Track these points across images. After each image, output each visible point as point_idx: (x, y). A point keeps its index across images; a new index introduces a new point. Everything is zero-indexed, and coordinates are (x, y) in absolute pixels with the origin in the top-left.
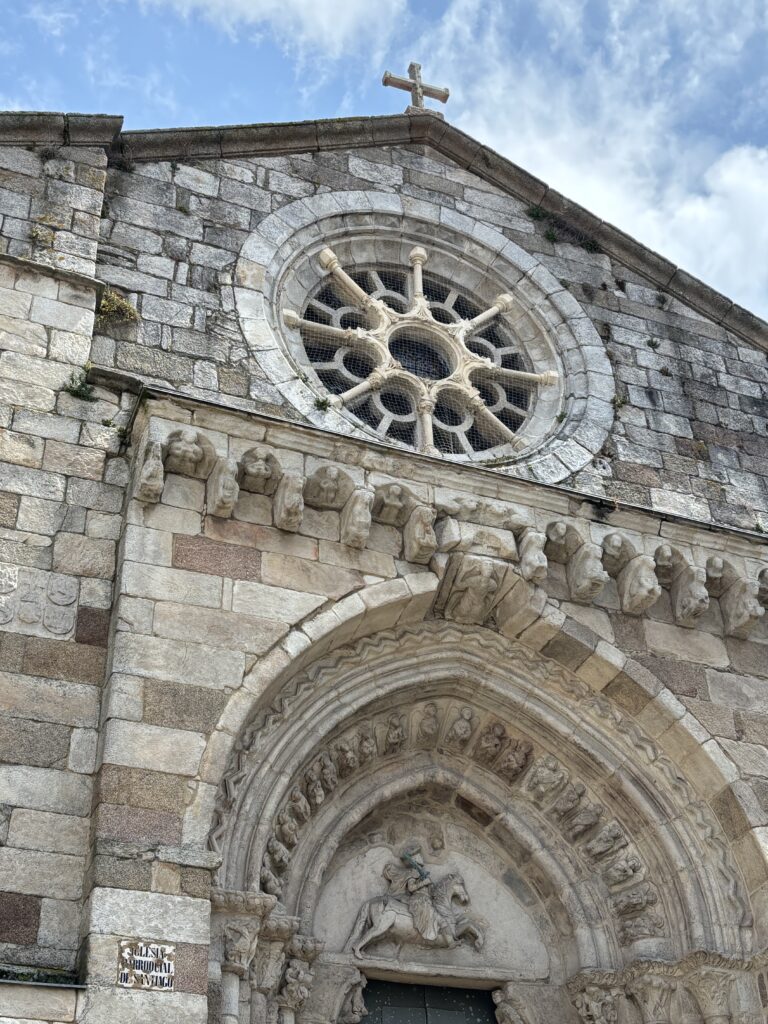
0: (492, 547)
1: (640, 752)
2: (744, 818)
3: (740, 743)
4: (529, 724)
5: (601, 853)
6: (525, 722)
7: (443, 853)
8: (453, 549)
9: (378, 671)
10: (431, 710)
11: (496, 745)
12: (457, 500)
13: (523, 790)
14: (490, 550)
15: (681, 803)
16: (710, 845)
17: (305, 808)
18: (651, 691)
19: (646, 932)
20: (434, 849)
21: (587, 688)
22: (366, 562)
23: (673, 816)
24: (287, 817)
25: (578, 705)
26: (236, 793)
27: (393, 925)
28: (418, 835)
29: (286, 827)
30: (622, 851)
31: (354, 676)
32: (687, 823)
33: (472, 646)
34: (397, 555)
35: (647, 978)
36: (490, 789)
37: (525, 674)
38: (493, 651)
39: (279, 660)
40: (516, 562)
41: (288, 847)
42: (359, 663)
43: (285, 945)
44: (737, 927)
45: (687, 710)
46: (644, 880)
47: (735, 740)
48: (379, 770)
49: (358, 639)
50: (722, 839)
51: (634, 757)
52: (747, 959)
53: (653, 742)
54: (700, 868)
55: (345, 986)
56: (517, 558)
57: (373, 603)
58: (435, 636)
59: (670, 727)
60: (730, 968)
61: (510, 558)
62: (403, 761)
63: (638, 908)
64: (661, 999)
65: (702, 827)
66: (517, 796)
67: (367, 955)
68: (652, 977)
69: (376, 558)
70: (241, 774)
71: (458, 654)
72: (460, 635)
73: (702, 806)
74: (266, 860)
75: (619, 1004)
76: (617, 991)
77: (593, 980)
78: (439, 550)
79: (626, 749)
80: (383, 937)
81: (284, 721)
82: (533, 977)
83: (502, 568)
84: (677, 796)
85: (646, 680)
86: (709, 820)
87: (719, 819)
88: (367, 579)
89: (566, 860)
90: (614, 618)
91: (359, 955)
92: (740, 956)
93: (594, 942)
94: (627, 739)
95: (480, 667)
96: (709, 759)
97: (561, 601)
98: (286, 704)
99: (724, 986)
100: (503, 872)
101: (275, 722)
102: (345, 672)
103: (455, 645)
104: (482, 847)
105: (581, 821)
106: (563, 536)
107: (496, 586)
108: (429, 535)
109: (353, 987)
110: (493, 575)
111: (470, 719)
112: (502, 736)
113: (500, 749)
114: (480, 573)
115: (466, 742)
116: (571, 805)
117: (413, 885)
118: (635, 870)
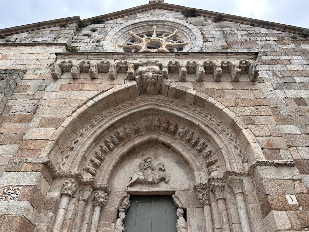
0: (153, 71)
1: (207, 118)
2: (238, 127)
3: (237, 107)
4: (174, 117)
5: (200, 149)
6: (173, 117)
7: (158, 158)
8: (141, 73)
9: (126, 110)
10: (147, 119)
11: (166, 125)
12: (141, 61)
13: (177, 137)
14: (152, 72)
15: (220, 129)
16: (231, 139)
17: (106, 149)
18: (205, 98)
19: (214, 169)
20: (156, 157)
21: (189, 104)
22: (115, 82)
23: (218, 133)
24: (98, 151)
25: (187, 109)
26: (75, 145)
27: (138, 179)
28: (151, 154)
29: (98, 154)
30: (206, 147)
31: (118, 112)
32: (223, 134)
33: (155, 100)
34: (126, 79)
35: (213, 183)
36: (169, 138)
37: (171, 104)
38: (161, 100)
39: (84, 108)
40: (161, 74)
41: (102, 160)
42: (119, 109)
43: (91, 186)
44: (241, 162)
45: (217, 101)
46: (214, 154)
47: (235, 107)
48: (134, 138)
49: (119, 103)
50: (235, 137)
51: (205, 119)
52: (246, 172)
53: (210, 114)
54: (228, 147)
55: (121, 197)
56: (161, 72)
57: (116, 90)
58: (142, 99)
59: (213, 108)
60: (240, 176)
61: (158, 73)
62: (142, 135)
63: (212, 163)
64: (219, 190)
65: (228, 134)
66: (176, 139)
67: (130, 188)
68: (215, 183)
69: (119, 80)
70: (76, 140)
71: (150, 103)
72: (150, 98)
73: (228, 129)
74: (89, 163)
75: (209, 194)
76: (207, 190)
77: (198, 187)
78: (137, 75)
79: (202, 118)
80: (137, 182)
81: (94, 126)
82: (184, 189)
83: (155, 75)
84: (219, 127)
85: (203, 96)
86: (230, 132)
87: (234, 131)
88: (115, 85)
89: (191, 154)
90: (194, 83)
91: (126, 188)
92: (243, 172)
93: (200, 176)
94: (202, 115)
95: (158, 105)
96: (225, 113)
97: (176, 82)
98: (94, 121)
99: (239, 182)
100: (176, 161)
101: (90, 126)
102: (115, 112)
103: (150, 101)
104: (169, 155)
105: (193, 141)
106: (174, 65)
107: (155, 81)
108: (131, 70)
109: (124, 198)
110: (153, 78)
111: (158, 120)
112: (168, 123)
113: (168, 126)
114: (149, 78)
115: (159, 127)
116: (189, 137)
117: (145, 167)
118: (210, 152)
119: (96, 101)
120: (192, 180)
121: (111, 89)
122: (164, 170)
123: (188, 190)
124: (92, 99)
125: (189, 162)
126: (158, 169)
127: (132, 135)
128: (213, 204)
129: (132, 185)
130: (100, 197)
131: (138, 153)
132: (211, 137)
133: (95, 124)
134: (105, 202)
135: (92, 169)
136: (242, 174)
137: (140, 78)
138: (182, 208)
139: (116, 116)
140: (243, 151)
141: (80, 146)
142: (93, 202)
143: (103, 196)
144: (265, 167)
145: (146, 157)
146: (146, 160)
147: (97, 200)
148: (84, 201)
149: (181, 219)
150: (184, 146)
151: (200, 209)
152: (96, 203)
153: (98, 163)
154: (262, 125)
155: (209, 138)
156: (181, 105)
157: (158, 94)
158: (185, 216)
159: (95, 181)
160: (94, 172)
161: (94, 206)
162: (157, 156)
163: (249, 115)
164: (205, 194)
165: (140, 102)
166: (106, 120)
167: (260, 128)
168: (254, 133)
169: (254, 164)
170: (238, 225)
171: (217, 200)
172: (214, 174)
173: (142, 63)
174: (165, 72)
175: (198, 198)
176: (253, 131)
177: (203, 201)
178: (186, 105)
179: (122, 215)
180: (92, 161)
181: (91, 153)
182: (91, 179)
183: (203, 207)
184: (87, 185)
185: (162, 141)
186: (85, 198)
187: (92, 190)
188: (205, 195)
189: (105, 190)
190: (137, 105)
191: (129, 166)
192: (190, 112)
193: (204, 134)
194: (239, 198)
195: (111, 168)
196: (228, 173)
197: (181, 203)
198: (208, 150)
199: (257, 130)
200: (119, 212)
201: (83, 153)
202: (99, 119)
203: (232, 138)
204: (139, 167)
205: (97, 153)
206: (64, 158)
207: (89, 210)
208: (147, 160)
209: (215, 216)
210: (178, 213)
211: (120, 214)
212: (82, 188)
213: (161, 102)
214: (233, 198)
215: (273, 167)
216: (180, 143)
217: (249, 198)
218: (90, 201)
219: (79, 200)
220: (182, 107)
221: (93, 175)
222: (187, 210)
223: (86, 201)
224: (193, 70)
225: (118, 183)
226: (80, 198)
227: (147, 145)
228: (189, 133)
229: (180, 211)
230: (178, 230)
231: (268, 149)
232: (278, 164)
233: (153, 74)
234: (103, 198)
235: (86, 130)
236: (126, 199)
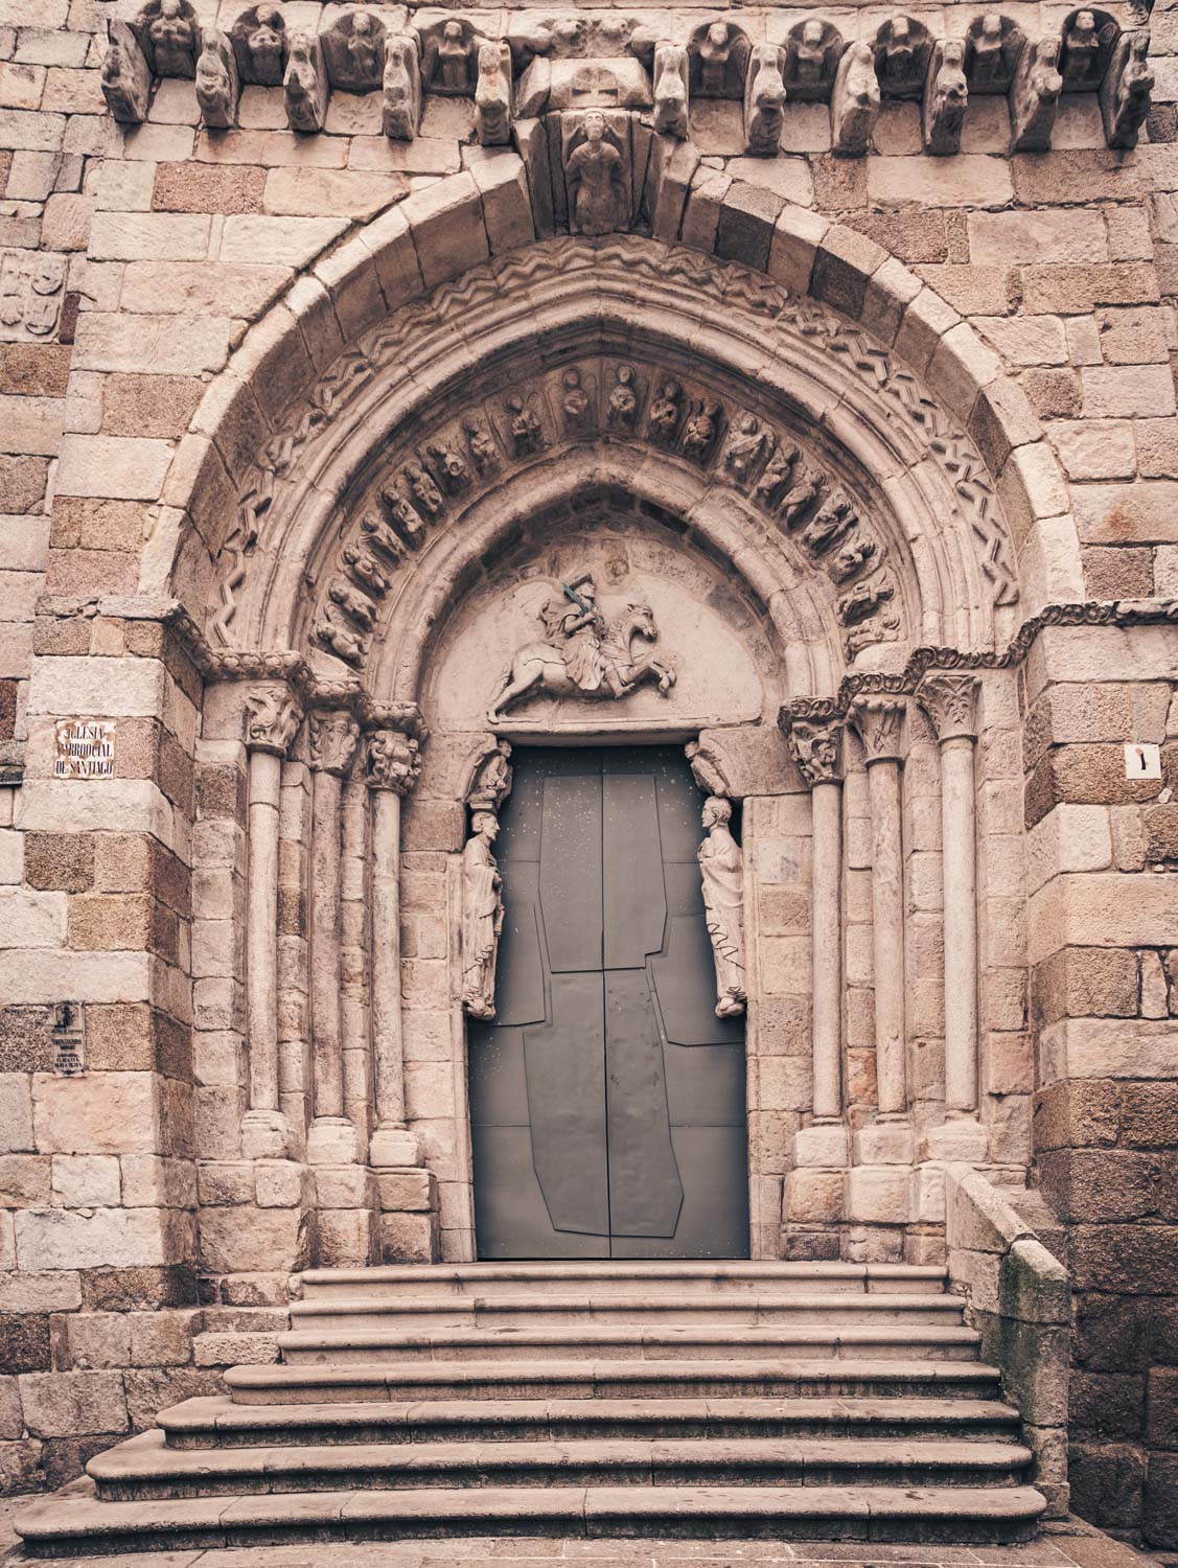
0: (607, 92)
1: (866, 375)
2: (1002, 436)
3: (1013, 319)
4: (709, 370)
5: (822, 539)
6: (704, 368)
7: (627, 578)
8: (545, 105)
9: (468, 329)
10: (572, 379)
11: (670, 413)
12: (548, 25)
13: (721, 473)
14: (605, 96)
15: (924, 437)
16: (963, 493)
17: (389, 538)
18: (865, 269)
19: (871, 637)
20: (616, 575)
21: (786, 294)
22: (415, 158)
23: (912, 461)
24: (356, 553)
25: (774, 323)
26: (261, 525)
27: (541, 678)
28: (593, 561)
29: (359, 566)
30: (851, 531)
31: (433, 341)
32: (934, 467)
33: (614, 267)
34: (466, 137)
35: (859, 699)
36: (679, 480)
37: (694, 294)
38: (644, 268)
39: (279, 323)
40: (646, 109)
41: (378, 593)
42: (438, 322)
43: (353, 714)
44: (989, 607)
45: (925, 284)
46: (880, 565)
47: (1005, 316)
48: (514, 477)
49: (435, 288)
50: (984, 479)
51: (858, 384)
52: (1001, 651)
53: (886, 355)
54: (947, 530)
55: (474, 757)
56: (648, 100)
57: (419, 217)
58: (552, 263)
59: (900, 321)
60: (973, 668)
61: (634, 103)
62: (551, 462)
63: (867, 606)
64: (883, 725)
65: (952, 468)
66: (714, 482)
67: (507, 719)
68: (867, 697)
69: (432, 147)
70: (262, 498)
71: (592, 283)
72: (590, 252)
73: (956, 437)
74: (330, 611)
75: (841, 741)
76: (836, 723)
77: (796, 712)
78: (524, 115)
79: (846, 374)
80: (534, 693)
81: (330, 420)
82: (736, 720)
83: (619, 120)
84: (919, 429)
85: (858, 252)
86: (966, 455)
87: (981, 449)
88: (416, 182)
89: (781, 559)
90: (817, 164)
91: (494, 719)
92: (990, 649)
93: (810, 663)
94: (845, 357)
95: (627, 297)
96: (951, 355)
97: (727, 158)
98: (328, 395)
99: (965, 694)
100: (709, 591)
101: (314, 421)
102: (419, 337)
103: (588, 271)
104: (681, 562)
105: (793, 498)
106: (720, 48)
107: (617, 154)
108: (492, 88)
109: (488, 758)
110: (608, 136)
111: (630, 383)
112: (678, 399)
113: (679, 419)
114: (586, 138)
115: (632, 419)
116: (776, 478)
117: (570, 624)
118: (867, 553)
119: (329, 284)
120: (774, 681)
121: (395, 209)
122: (651, 639)
123: (757, 722)
124: (306, 269)
125: (768, 600)
126: (627, 630)
127: (503, 464)
128: (853, 782)
129: (513, 705)
130: (391, 758)
131: (533, 553)
132: (874, 481)
133: (330, 413)
134: (415, 778)
135: (345, 637)
136: (983, 661)
137: (540, 136)
138: (723, 796)
139: (426, 365)
140: (1004, 556)
141: (282, 530)
142: (370, 778)
143: (403, 752)
144: (1075, 629)
145: (570, 574)
146: (569, 591)
147: (380, 771)
148: (332, 772)
149: (721, 837)
150: (751, 520)
151: (798, 798)
152: (379, 783)
153: (364, 611)
154: (1113, 422)
155: (865, 483)
156: (748, 300)
157: (629, 233)
158: (735, 826)
159: (362, 690)
160: (354, 649)
161: (373, 792)
162: (622, 568)
163: (1060, 365)
164: (822, 741)
165: (538, 281)
166: (378, 389)
167: (1101, 435)
168: (1067, 465)
169: (1036, 619)
170: (934, 855)
171: (869, 765)
172: (871, 660)
173: (552, 33)
174: (670, 105)
175: (795, 757)
176: (1064, 453)
177: (811, 770)
178: (770, 302)
179: (487, 825)
180: (339, 600)
181: (331, 559)
182: (347, 683)
183: (810, 793)
184: (334, 709)
185: (644, 493)
186: (338, 763)
187: (355, 728)
188: (822, 747)
189: (409, 728)
190: (526, 297)
191: (497, 620)
192: (790, 340)
193: (846, 461)
194: (957, 757)
195: (420, 630)
196: (924, 658)
197: (723, 778)
198: (859, 545)
199: (1080, 448)
200: (470, 813)
201: (301, 565)
202: (346, 384)
203: (971, 488)
204: (541, 624)
205: (356, 561)
206: (228, 590)
207: (360, 810)
208: (578, 592)
209: (854, 827)
210: (708, 818)
211: (476, 820)
212: (321, 722)
213: (644, 280)
214: (931, 756)
215: (1112, 629)
216: (731, 503)
217: (993, 758)
218: (356, 772)
219: (313, 770)
220: (751, 312)
221: (353, 662)
222: (746, 802)
223: (343, 776)
224: (822, 77)
225: (455, 694)
226: (318, 762)
227: (573, 513)
228: (778, 455)
229: (715, 807)
230: (705, 875)
231: (1110, 545)
232: (1132, 613)
233: (609, 112)
234: (402, 760)
235: (298, 442)
236: (496, 762)
